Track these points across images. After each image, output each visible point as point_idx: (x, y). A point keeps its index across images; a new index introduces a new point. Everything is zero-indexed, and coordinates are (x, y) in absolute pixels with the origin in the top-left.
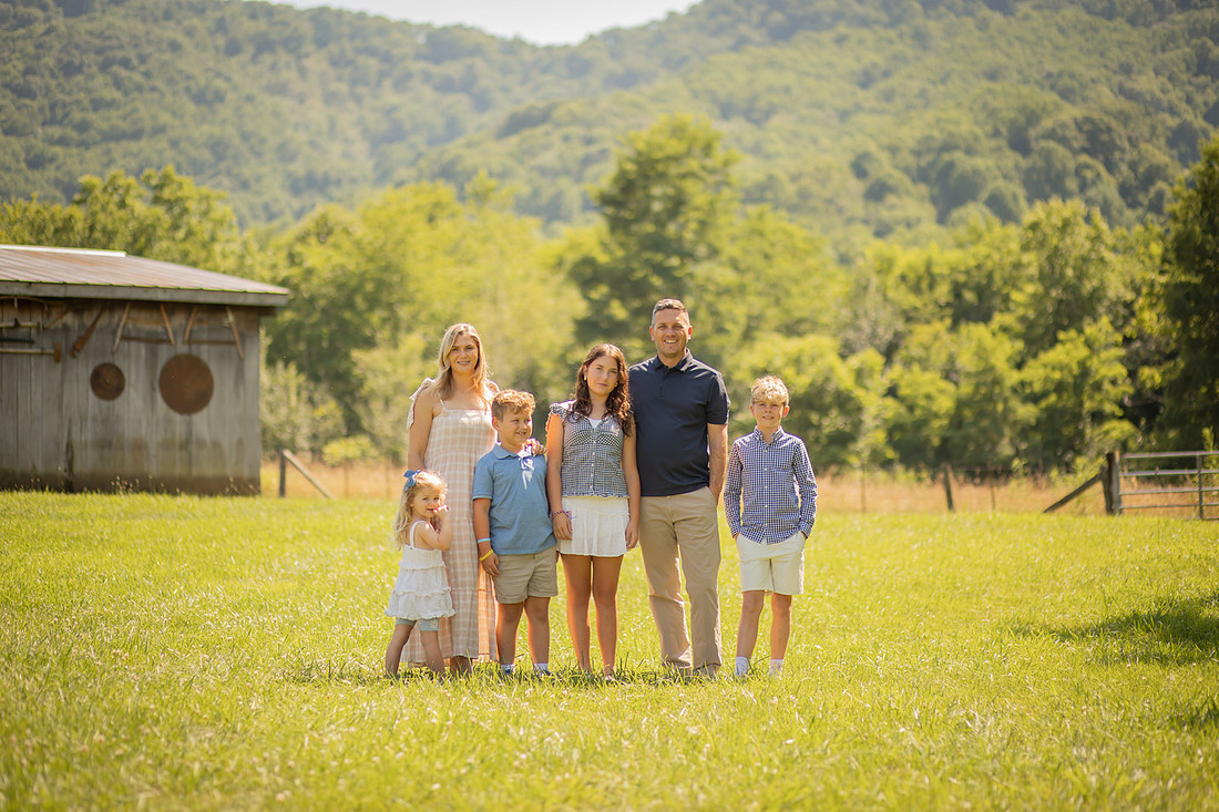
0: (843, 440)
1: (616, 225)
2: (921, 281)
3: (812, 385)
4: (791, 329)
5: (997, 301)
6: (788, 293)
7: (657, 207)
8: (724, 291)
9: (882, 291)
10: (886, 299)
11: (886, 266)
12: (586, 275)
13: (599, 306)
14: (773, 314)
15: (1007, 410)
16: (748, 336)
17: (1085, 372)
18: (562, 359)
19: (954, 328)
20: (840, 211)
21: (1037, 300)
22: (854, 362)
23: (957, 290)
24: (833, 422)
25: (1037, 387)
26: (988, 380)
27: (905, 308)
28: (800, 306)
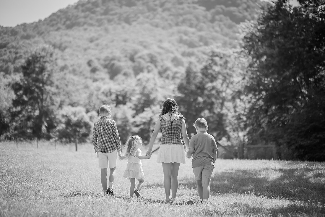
0: (86, 135)
1: (25, 74)
2: (108, 93)
3: (78, 120)
4: (72, 105)
5: (128, 100)
6: (71, 95)
7: (37, 69)
8: (54, 94)
9: (97, 95)
10: (98, 98)
11: (99, 89)
12: (16, 87)
13: (20, 97)
14: (67, 101)
15: (130, 129)
16: (61, 106)
17: (151, 120)
18: (9, 110)
19: (116, 106)
20: (84, 75)
21: (139, 99)
22: (89, 114)
23: (117, 96)
24: (83, 130)
25: (138, 123)
26: (125, 121)
27: (103, 101)
28: (75, 99)
